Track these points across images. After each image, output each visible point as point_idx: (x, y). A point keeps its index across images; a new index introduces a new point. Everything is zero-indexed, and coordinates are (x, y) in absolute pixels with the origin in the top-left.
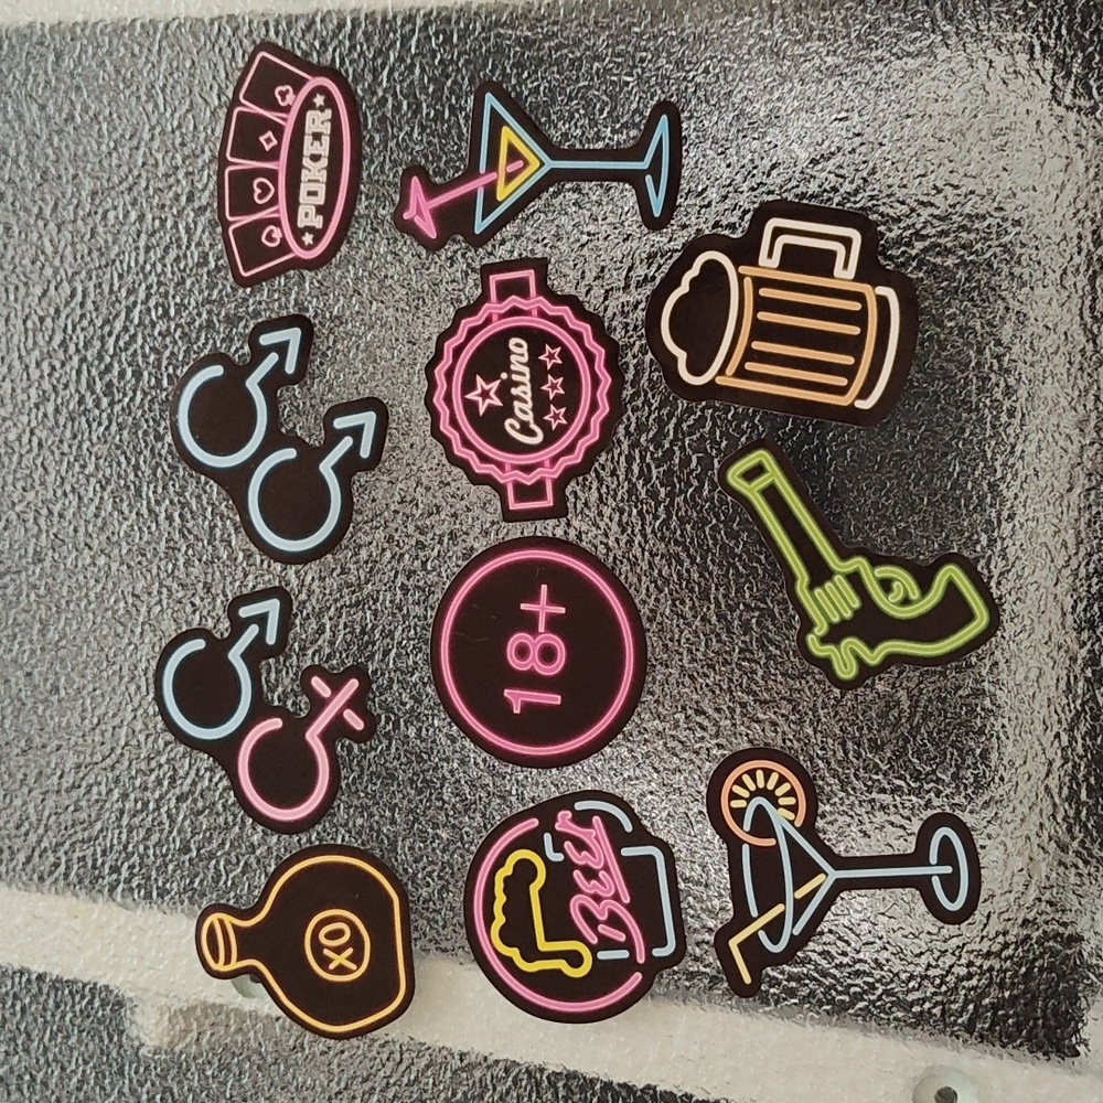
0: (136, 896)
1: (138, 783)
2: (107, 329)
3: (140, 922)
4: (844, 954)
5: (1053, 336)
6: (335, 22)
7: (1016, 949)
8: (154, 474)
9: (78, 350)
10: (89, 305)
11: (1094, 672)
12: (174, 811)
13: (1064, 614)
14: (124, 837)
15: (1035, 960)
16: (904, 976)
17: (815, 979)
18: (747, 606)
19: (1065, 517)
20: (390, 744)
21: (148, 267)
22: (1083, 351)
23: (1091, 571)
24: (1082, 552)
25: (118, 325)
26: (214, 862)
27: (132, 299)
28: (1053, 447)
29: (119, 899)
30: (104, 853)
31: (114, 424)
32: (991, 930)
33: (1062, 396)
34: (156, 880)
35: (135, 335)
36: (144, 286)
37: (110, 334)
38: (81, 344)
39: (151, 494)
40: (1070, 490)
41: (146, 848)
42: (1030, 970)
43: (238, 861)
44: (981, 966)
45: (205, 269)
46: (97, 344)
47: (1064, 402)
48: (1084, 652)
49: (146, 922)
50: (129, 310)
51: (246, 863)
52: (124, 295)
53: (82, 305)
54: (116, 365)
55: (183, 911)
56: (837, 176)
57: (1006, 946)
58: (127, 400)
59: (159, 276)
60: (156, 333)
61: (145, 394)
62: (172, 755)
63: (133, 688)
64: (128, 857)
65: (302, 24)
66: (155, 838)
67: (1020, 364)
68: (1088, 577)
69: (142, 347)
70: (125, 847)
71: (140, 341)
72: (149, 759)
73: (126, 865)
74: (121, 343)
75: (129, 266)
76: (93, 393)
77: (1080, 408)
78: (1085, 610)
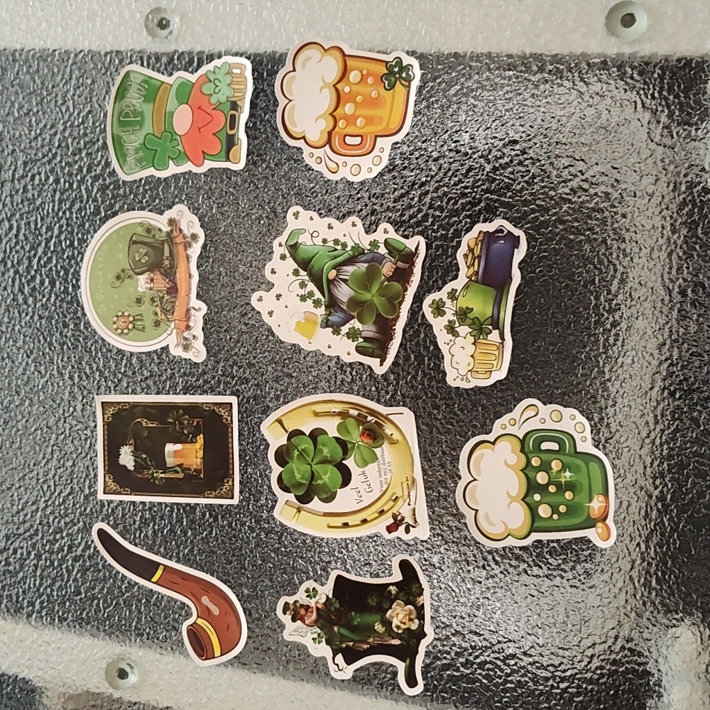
0: (44, 622)
1: (47, 548)
2: (33, 252)
3: (47, 638)
4: (500, 677)
5: (644, 289)
6: (187, 60)
7: (608, 679)
8: (62, 349)
9: (13, 266)
10: (21, 237)
11: (663, 505)
12: (71, 568)
13: (645, 468)
14: (37, 583)
15: (620, 686)
16: (537, 693)
17: (481, 692)
18: (444, 453)
19: (648, 406)
20: (212, 530)
21: (61, 214)
22: (663, 300)
23: (663, 440)
24: (658, 430)
25: (40, 250)
26: (96, 601)
27: (49, 234)
28: (642, 361)
29: (33, 623)
30: (24, 592)
31: (36, 315)
32: (593, 666)
33: (649, 328)
34: (58, 611)
35: (51, 257)
36: (57, 225)
37: (35, 255)
38: (16, 261)
39: (59, 361)
40: (652, 389)
41: (52, 590)
42: (616, 692)
43: (112, 602)
44: (586, 688)
45: (98, 217)
46: (26, 262)
47: (649, 333)
48: (656, 493)
49: (51, 638)
50: (48, 241)
51: (116, 603)
52: (44, 231)
53: (17, 236)
54: (38, 277)
55: (75, 632)
56: (509, 179)
57: (602, 676)
58: (45, 299)
59: (67, 219)
60: (65, 257)
61: (57, 296)
62: (70, 531)
63: (45, 487)
64: (40, 596)
65: (164, 60)
66: (57, 584)
67: (623, 307)
68: (661, 445)
69: (56, 266)
70: (38, 590)
71: (54, 262)
72: (55, 533)
73: (38, 601)
74: (42, 262)
75: (48, 213)
76: (23, 293)
77: (660, 337)
78: (658, 466)
